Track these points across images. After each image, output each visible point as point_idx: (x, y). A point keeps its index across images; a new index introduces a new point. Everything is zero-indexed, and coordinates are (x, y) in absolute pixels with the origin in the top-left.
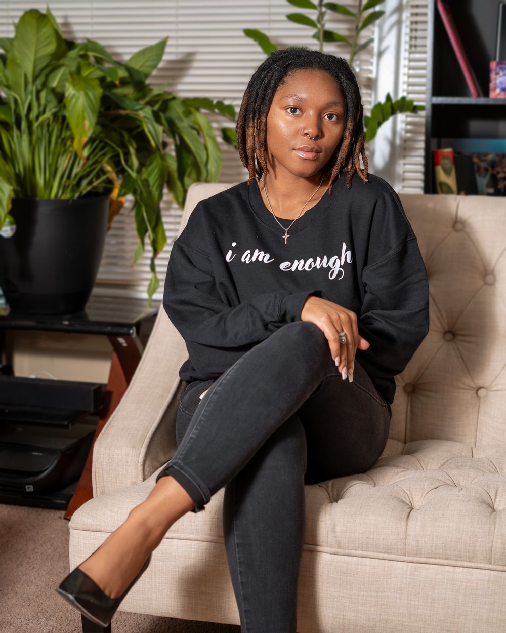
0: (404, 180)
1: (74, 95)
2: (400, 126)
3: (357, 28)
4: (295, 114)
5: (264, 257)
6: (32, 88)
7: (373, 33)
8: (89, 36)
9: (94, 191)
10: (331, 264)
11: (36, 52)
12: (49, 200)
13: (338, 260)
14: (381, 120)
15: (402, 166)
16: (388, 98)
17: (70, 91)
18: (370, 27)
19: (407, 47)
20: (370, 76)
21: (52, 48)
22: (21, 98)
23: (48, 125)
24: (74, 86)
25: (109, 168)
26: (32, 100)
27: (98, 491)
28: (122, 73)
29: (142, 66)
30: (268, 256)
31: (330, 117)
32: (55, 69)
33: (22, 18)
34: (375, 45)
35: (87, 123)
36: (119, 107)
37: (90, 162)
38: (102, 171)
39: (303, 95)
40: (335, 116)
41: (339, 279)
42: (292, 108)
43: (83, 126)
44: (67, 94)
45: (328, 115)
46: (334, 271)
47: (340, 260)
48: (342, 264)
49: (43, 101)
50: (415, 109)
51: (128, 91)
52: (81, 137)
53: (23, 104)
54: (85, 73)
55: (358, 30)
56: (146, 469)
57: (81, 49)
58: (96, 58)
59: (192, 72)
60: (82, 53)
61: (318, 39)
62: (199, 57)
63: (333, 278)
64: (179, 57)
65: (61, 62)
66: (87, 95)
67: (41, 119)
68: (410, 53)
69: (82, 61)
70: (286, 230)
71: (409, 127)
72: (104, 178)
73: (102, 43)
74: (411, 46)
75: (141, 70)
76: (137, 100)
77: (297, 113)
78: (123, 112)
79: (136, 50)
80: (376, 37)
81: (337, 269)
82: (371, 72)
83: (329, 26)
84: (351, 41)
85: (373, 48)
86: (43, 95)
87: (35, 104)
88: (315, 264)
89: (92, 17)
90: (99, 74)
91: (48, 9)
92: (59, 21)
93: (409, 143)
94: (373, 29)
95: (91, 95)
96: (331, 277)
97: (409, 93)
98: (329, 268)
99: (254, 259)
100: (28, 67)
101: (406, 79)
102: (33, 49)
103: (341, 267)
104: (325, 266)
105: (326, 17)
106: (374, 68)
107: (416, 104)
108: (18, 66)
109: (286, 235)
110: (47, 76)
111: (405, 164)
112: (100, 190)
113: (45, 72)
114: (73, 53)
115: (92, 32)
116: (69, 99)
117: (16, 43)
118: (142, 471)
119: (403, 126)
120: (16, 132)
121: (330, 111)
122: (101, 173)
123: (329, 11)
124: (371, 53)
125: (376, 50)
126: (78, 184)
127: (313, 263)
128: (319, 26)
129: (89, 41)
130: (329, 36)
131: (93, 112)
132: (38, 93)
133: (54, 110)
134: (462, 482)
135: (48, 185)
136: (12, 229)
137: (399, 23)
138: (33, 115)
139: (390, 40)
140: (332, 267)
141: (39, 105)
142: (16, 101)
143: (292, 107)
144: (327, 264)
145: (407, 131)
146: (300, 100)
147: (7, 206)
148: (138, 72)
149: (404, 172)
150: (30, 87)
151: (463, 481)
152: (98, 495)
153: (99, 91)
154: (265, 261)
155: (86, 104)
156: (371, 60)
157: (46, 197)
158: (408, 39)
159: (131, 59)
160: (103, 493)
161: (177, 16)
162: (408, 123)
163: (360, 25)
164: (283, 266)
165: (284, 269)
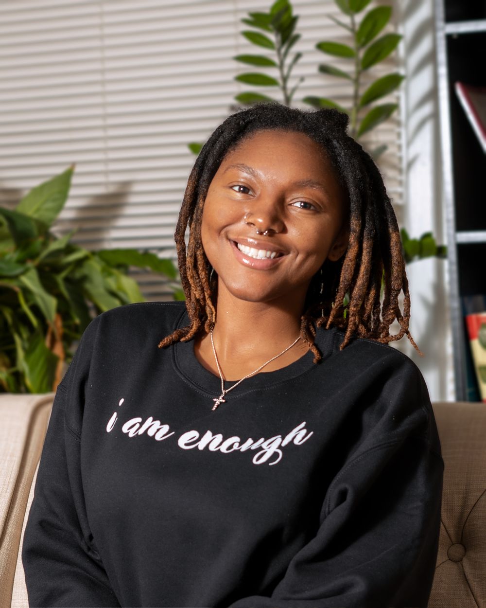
5: (158, 430)
10: (266, 444)
13: (279, 440)
20: (401, 202)
30: (166, 428)
34: (404, 153)
41: (270, 464)
42: (240, 187)
46: (266, 452)
47: (283, 440)
48: (283, 445)
50: (440, 252)
59: (129, 211)
62: (137, 188)
63: (259, 461)
64: (111, 189)
70: (223, 392)
81: (272, 450)
82: (401, 195)
85: (400, 159)
88: (239, 446)
98: (260, 450)
99: (141, 432)
103: (280, 447)
104: (254, 447)
106: (403, 190)
109: (221, 398)
121: (302, 197)
124: (397, 167)
125: (405, 161)
127: (237, 444)
140: (265, 447)
144: (260, 445)
154: (158, 436)
164: (183, 441)
165: (186, 445)
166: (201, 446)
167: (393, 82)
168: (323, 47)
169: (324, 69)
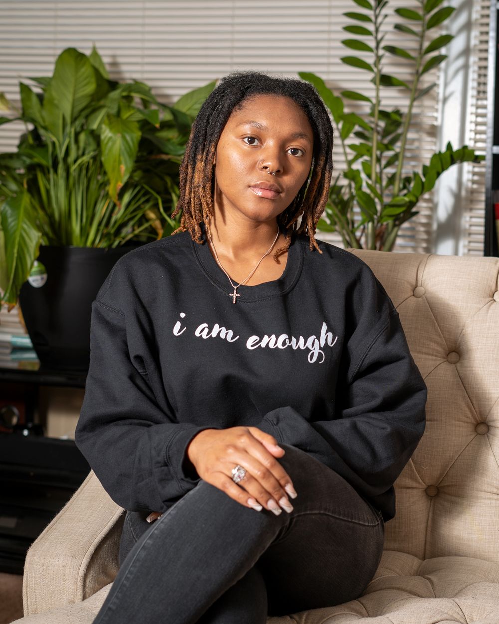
0: (470, 234)
1: (110, 138)
2: (466, 177)
3: (417, 72)
4: (253, 144)
5: (226, 334)
6: (71, 130)
7: (438, 77)
8: (137, 76)
9: (135, 239)
10: (309, 344)
11: (75, 93)
12: (85, 249)
13: (317, 341)
14: (440, 170)
15: (468, 219)
16: (449, 146)
17: (107, 134)
18: (433, 71)
19: (475, 93)
20: (435, 123)
21: (91, 88)
22: (59, 141)
23: (88, 169)
24: (111, 129)
25: (152, 215)
26: (69, 143)
27: (30, 609)
28: (166, 116)
29: (189, 109)
30: (230, 333)
31: (295, 152)
32: (95, 110)
33: (61, 56)
34: (440, 90)
35: (123, 167)
36: (161, 152)
37: (131, 208)
38: (144, 218)
39: (264, 123)
40: (300, 151)
41: (320, 363)
43: (119, 170)
44: (103, 137)
45: (292, 149)
46: (313, 353)
47: (319, 341)
48: (322, 346)
49: (82, 144)
50: (477, 159)
51: (172, 135)
52: (117, 182)
53: (61, 146)
54: (125, 115)
55: (418, 75)
56: (88, 584)
57: (123, 91)
58: (143, 100)
60: (125, 94)
61: (375, 84)
63: (313, 362)
65: (102, 103)
66: (124, 138)
67: (79, 161)
68: (477, 99)
69: (123, 103)
71: (476, 178)
72: (146, 225)
73: (150, 84)
74: (479, 92)
75: (188, 113)
76: (182, 144)
77: (255, 144)
78: (164, 157)
79: (184, 92)
80: (441, 82)
81: (316, 351)
82: (436, 119)
83: (387, 70)
84: (411, 86)
85: (438, 94)
86: (82, 137)
87: (73, 147)
88: (290, 343)
89: (143, 56)
90: (139, 116)
91: (94, 49)
92: (106, 60)
93: (475, 195)
94: (438, 74)
95: (128, 138)
96: (311, 360)
97: (476, 141)
98: (308, 350)
100: (67, 108)
101: (473, 127)
102: (72, 90)
103: (320, 349)
104: (302, 348)
105: (383, 61)
106: (438, 115)
107: (477, 153)
108: (57, 107)
110: (87, 117)
111: (471, 217)
112: (143, 239)
113: (84, 113)
114: (115, 94)
115: (142, 72)
116: (106, 141)
117: (53, 83)
118: (81, 587)
119: (470, 176)
120: (52, 175)
121: (295, 144)
122: (144, 220)
123: (387, 54)
124: (435, 99)
125: (441, 97)
126: (118, 232)
127: (288, 341)
128: (375, 70)
129: (136, 82)
130: (386, 81)
131: (130, 156)
132: (77, 135)
133: (92, 154)
134: (475, 617)
135: (84, 232)
136: (42, 279)
137: (466, 67)
138: (71, 159)
139: (456, 85)
140: (311, 348)
141: (78, 148)
142: (54, 144)
143: (249, 136)
144: (305, 345)
145: (473, 182)
146: (260, 128)
147: (35, 254)
148: (184, 115)
149: (471, 225)
150: (68, 129)
151: (477, 615)
152: (30, 614)
153: (138, 134)
154: (229, 339)
155: (123, 148)
156: (436, 107)
157: (81, 245)
158: (475, 84)
159: (179, 101)
160: (36, 612)
161: (231, 57)
162: (474, 174)
163: (421, 69)
164: (250, 343)
165: (252, 346)
166: (263, 345)
167: (446, 40)
168: (399, 12)
169: (398, 27)
